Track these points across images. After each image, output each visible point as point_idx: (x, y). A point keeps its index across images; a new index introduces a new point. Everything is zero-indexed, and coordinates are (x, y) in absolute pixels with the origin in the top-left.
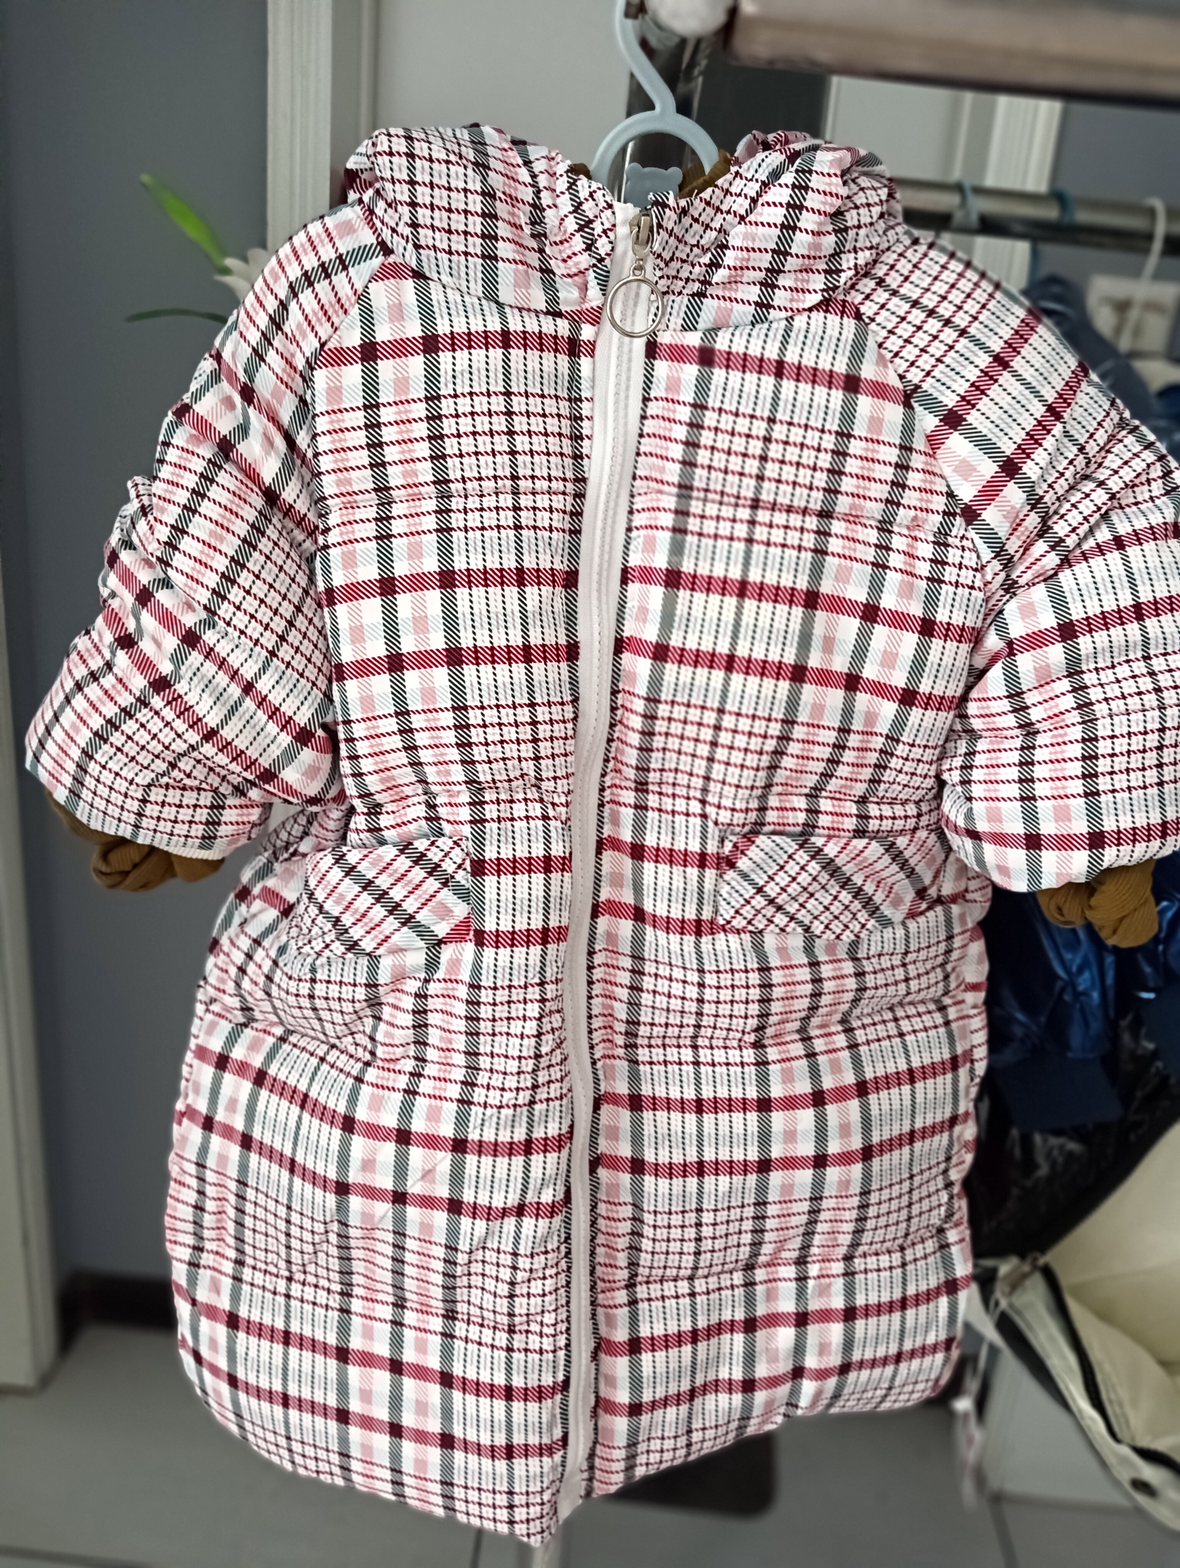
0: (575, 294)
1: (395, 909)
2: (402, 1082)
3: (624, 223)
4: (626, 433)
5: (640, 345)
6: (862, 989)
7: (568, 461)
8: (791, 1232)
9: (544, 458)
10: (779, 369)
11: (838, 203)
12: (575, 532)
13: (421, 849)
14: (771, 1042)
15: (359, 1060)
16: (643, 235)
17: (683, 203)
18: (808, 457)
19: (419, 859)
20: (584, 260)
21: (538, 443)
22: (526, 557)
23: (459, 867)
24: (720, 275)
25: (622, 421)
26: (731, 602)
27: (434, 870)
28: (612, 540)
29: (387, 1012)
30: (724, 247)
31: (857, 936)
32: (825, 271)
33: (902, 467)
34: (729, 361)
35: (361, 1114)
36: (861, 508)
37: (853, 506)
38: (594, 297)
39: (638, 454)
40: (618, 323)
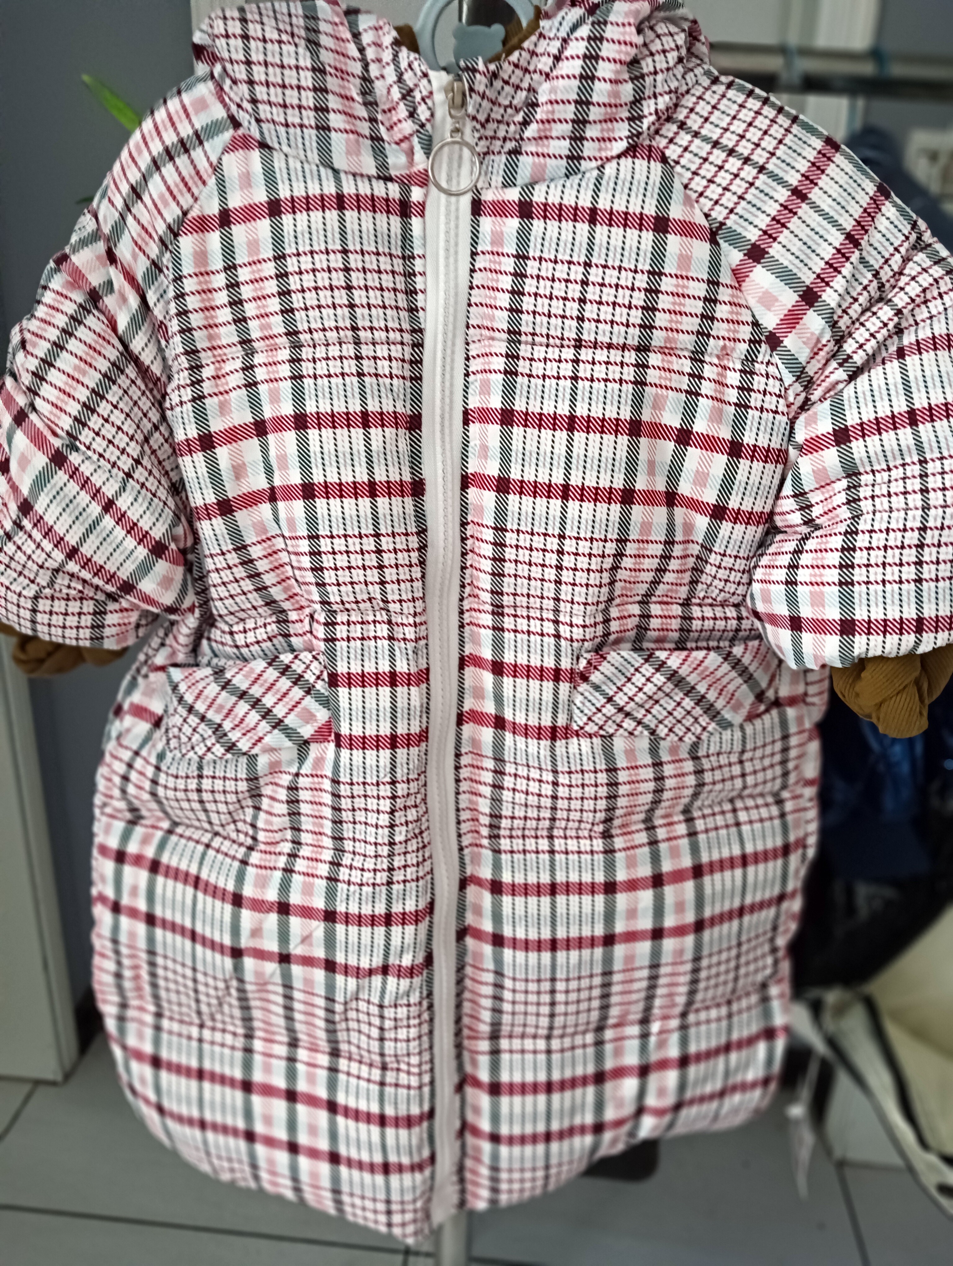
0: (403, 159)
1: (267, 714)
2: (282, 862)
3: (439, 90)
4: (456, 286)
5: (466, 202)
6: (700, 785)
7: (404, 314)
9: (381, 311)
10: (593, 217)
11: (633, 51)
12: (417, 379)
13: (287, 661)
14: (619, 831)
15: (241, 845)
16: (458, 100)
17: (492, 67)
18: (623, 297)
19: (285, 670)
20: (408, 127)
21: (375, 297)
22: (369, 401)
23: (318, 678)
24: (532, 131)
25: (452, 275)
26: (562, 435)
27: (298, 680)
28: (452, 385)
29: (265, 803)
30: (535, 105)
31: (699, 738)
32: (629, 119)
33: (711, 300)
34: (546, 212)
35: (248, 891)
36: (675, 341)
37: (667, 339)
38: (420, 161)
39: (470, 305)
40: (444, 185)
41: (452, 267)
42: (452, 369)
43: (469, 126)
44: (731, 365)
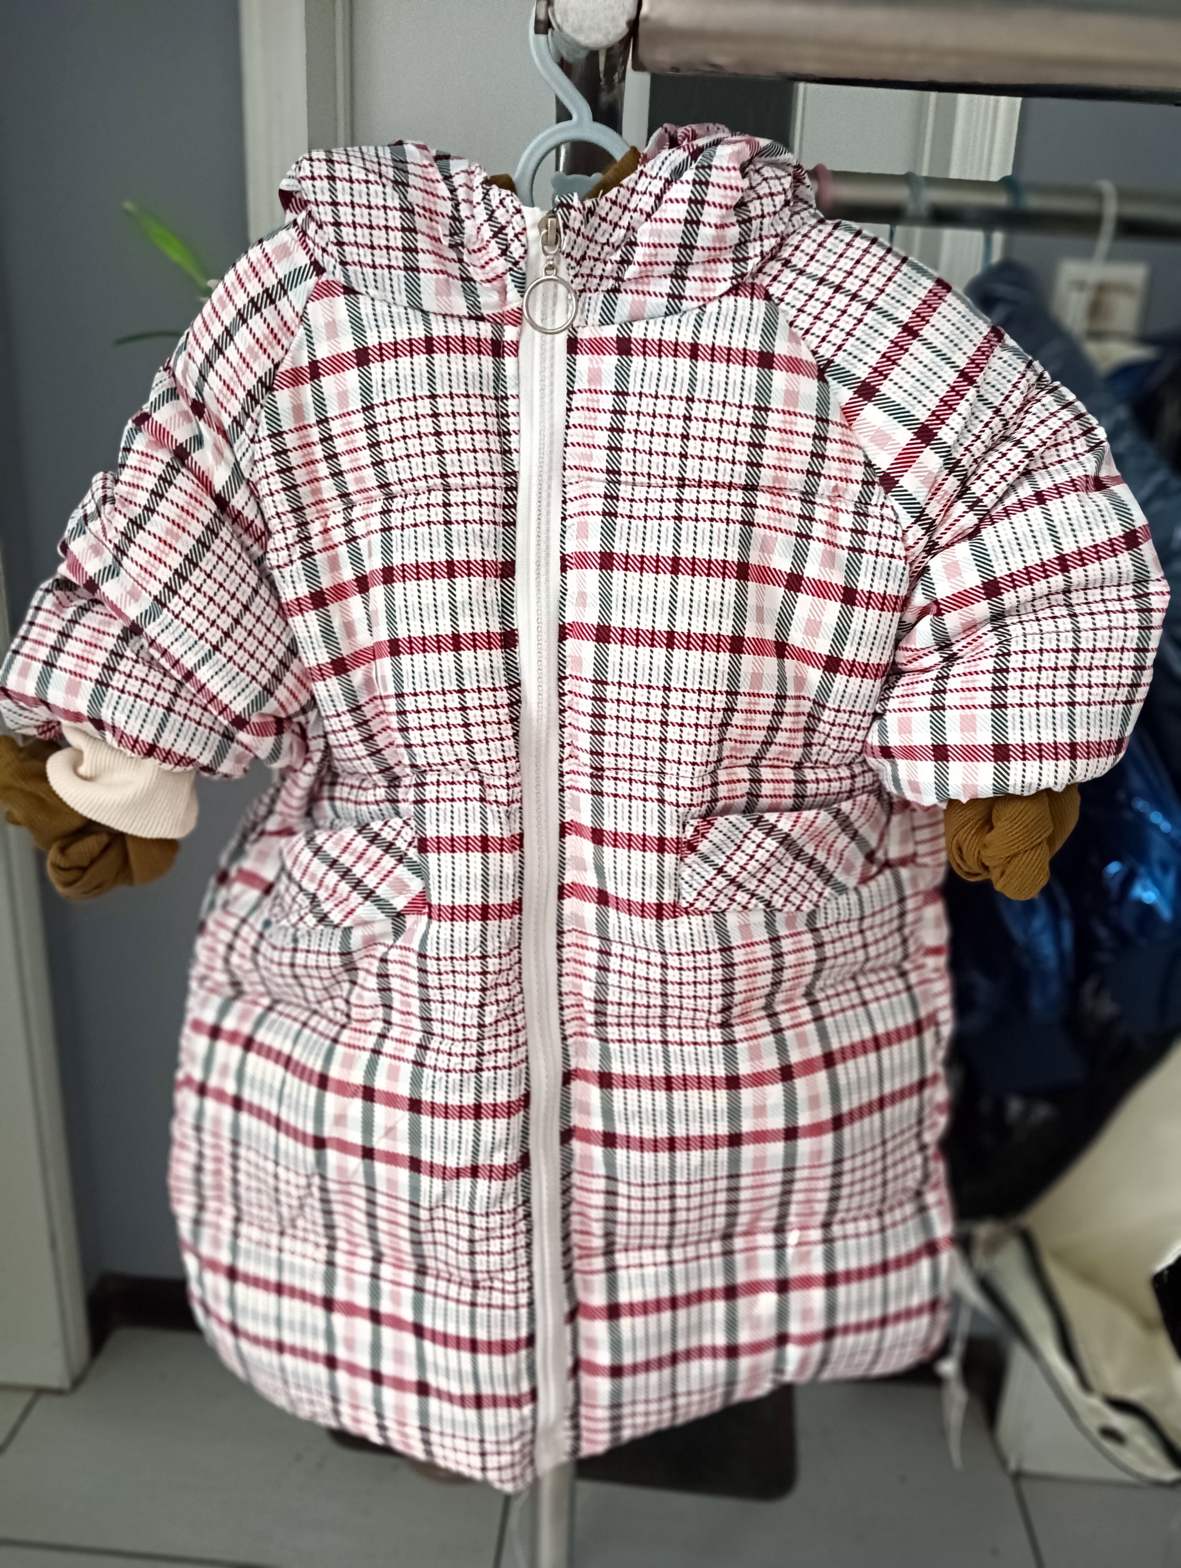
0: (495, 297)
2: (371, 1042)
3: (533, 226)
4: (552, 426)
5: (561, 340)
6: (822, 960)
7: (496, 457)
8: (766, 1203)
9: (471, 455)
10: (694, 351)
11: (739, 195)
12: (510, 524)
13: (376, 829)
14: (738, 1020)
15: (336, 1023)
16: (552, 237)
17: (588, 203)
18: (728, 432)
19: (375, 838)
20: (501, 265)
21: (465, 441)
22: (456, 551)
23: (410, 844)
24: (632, 271)
25: (547, 415)
26: (665, 579)
27: (389, 848)
28: (548, 529)
29: (360, 977)
30: (633, 243)
31: (815, 906)
32: (733, 261)
33: (820, 438)
34: (646, 348)
35: (335, 1072)
36: (785, 480)
37: (776, 479)
38: (514, 299)
39: (566, 445)
40: (538, 322)
41: (547, 407)
42: (548, 513)
43: (564, 262)
44: (843, 507)
